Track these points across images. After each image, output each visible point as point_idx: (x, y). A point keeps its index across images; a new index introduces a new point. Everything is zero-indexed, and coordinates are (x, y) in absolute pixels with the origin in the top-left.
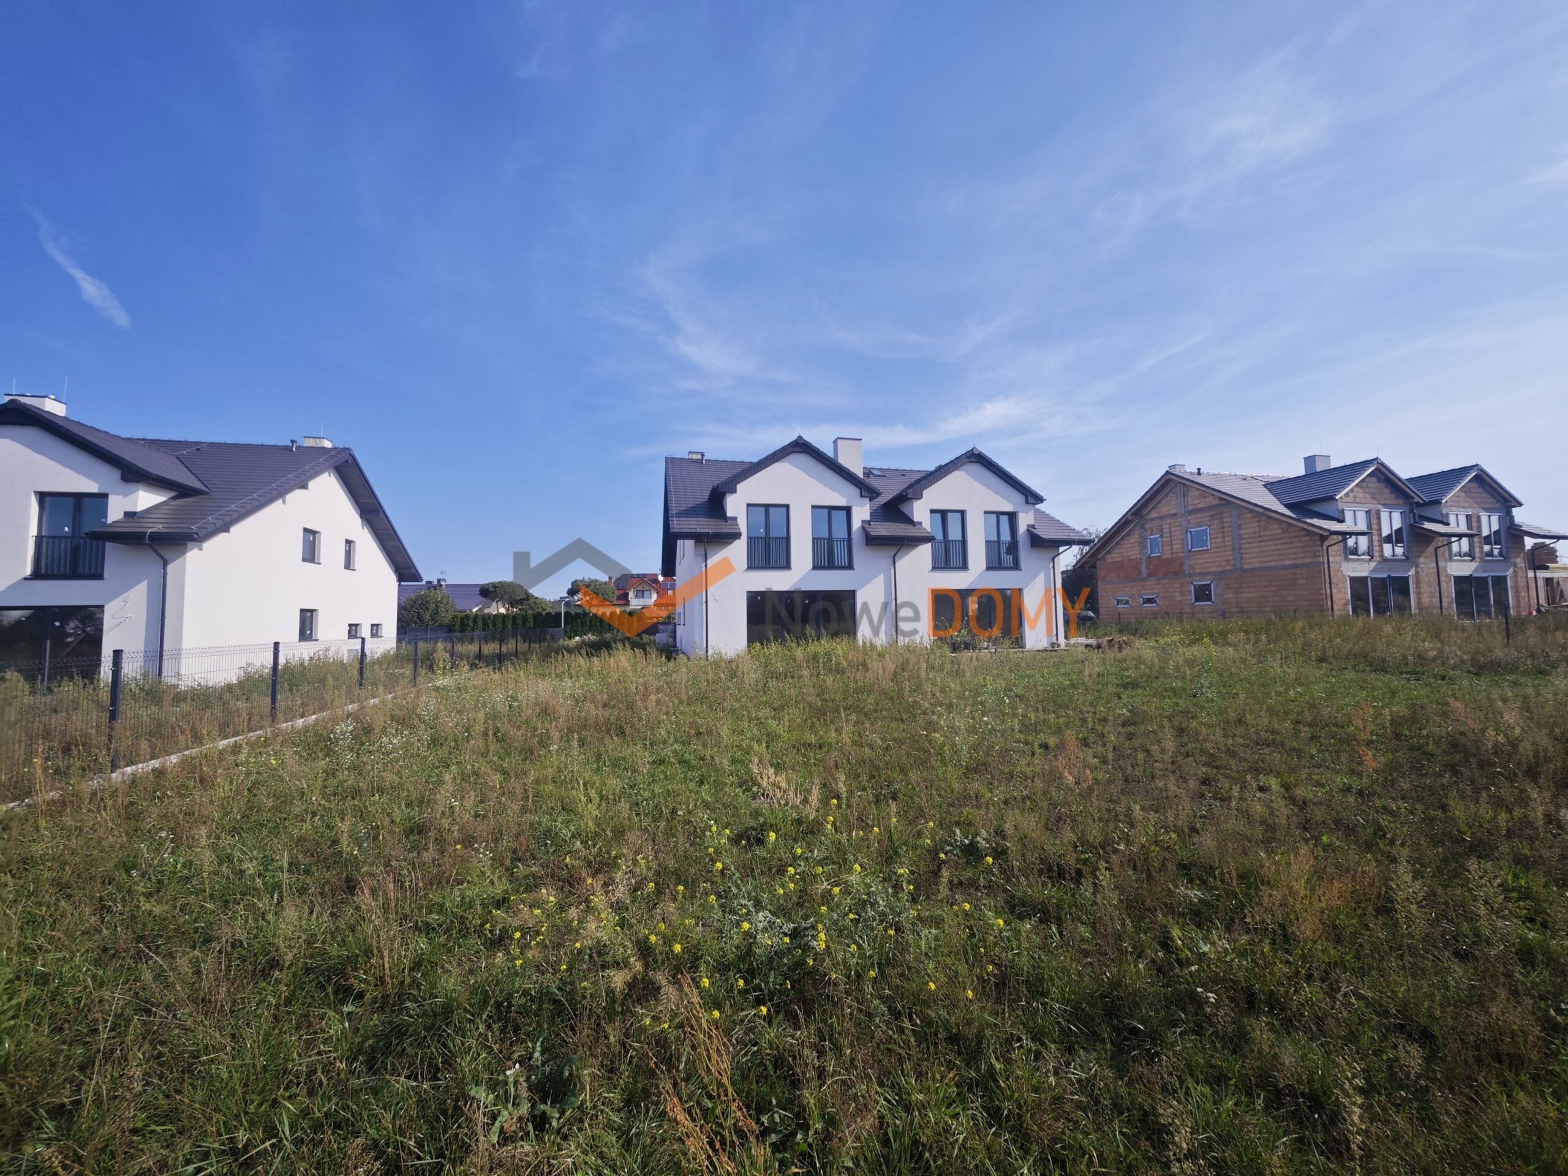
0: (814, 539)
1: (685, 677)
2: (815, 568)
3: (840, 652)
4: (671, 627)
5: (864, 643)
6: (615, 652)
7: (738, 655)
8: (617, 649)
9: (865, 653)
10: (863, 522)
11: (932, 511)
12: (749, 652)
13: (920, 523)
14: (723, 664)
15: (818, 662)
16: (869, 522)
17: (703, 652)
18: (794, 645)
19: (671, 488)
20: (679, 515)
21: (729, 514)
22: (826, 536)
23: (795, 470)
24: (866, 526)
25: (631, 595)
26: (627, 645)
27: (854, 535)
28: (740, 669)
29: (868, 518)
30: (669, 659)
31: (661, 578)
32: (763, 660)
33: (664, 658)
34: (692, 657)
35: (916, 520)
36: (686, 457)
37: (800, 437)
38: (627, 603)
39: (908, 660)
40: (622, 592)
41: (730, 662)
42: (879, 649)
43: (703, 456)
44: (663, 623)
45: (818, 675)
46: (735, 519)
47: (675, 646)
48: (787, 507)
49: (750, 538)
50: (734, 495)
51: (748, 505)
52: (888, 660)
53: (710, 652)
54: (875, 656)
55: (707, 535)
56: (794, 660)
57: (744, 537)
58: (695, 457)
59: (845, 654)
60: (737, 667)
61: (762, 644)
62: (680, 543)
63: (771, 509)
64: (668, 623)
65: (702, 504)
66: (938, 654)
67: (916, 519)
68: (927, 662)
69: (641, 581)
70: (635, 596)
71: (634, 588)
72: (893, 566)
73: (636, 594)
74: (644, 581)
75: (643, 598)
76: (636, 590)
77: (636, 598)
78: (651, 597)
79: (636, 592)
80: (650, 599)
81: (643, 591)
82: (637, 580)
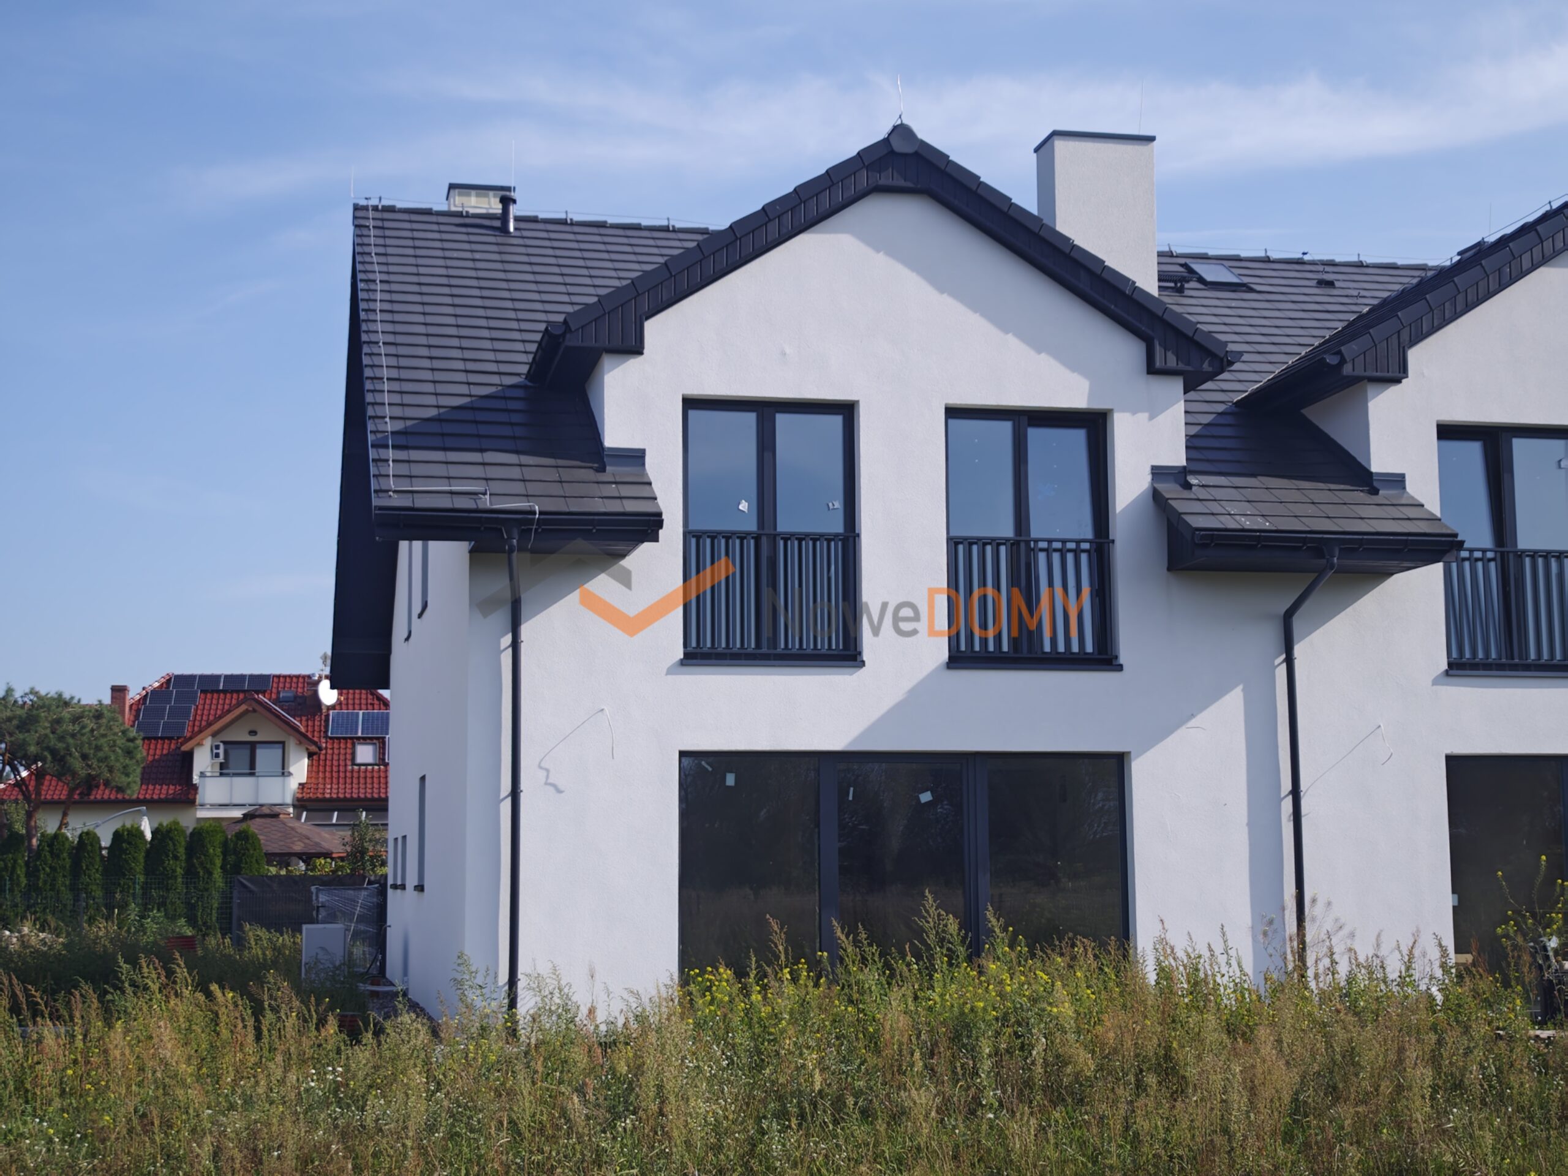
0: (953, 543)
1: (418, 1110)
2: (958, 659)
3: (1066, 1010)
4: (363, 897)
5: (1164, 973)
6: (129, 1001)
7: (641, 1018)
8: (139, 988)
9: (1170, 1020)
10: (1159, 473)
11: (1447, 432)
12: (688, 1004)
13: (1398, 481)
14: (579, 1056)
15: (973, 1051)
16: (1180, 476)
17: (496, 1003)
18: (871, 977)
19: (378, 329)
20: (406, 439)
21: (614, 436)
22: (1007, 531)
23: (881, 264)
24: (1170, 489)
25: (203, 760)
26: (182, 972)
27: (1120, 529)
28: (649, 1080)
29: (1178, 458)
30: (352, 1031)
31: (328, 695)
32: (742, 1039)
33: (332, 1027)
34: (449, 1022)
35: (1378, 465)
36: (441, 206)
37: (901, 131)
38: (188, 796)
39: (1350, 1054)
40: (162, 749)
41: (608, 1045)
42: (1229, 1000)
43: (507, 201)
44: (332, 881)
45: (974, 1107)
46: (637, 457)
47: (380, 974)
48: (847, 411)
49: (692, 536)
50: (633, 364)
51: (690, 403)
52: (1267, 1050)
53: (526, 1004)
54: (1213, 1033)
55: (522, 521)
56: (874, 1043)
57: (672, 531)
58: (476, 205)
59: (1087, 1020)
60: (638, 1069)
61: (741, 974)
62: (409, 552)
63: (782, 420)
64: (355, 880)
65: (503, 395)
66: (1481, 1030)
67: (1379, 463)
68: (1435, 1060)
69: (243, 707)
70: (217, 769)
71: (214, 735)
72: (1284, 656)
73: (221, 759)
74: (258, 708)
75: (252, 774)
76: (225, 743)
77: (222, 775)
78: (284, 773)
79: (221, 751)
80: (280, 779)
81: (253, 746)
82: (227, 701)
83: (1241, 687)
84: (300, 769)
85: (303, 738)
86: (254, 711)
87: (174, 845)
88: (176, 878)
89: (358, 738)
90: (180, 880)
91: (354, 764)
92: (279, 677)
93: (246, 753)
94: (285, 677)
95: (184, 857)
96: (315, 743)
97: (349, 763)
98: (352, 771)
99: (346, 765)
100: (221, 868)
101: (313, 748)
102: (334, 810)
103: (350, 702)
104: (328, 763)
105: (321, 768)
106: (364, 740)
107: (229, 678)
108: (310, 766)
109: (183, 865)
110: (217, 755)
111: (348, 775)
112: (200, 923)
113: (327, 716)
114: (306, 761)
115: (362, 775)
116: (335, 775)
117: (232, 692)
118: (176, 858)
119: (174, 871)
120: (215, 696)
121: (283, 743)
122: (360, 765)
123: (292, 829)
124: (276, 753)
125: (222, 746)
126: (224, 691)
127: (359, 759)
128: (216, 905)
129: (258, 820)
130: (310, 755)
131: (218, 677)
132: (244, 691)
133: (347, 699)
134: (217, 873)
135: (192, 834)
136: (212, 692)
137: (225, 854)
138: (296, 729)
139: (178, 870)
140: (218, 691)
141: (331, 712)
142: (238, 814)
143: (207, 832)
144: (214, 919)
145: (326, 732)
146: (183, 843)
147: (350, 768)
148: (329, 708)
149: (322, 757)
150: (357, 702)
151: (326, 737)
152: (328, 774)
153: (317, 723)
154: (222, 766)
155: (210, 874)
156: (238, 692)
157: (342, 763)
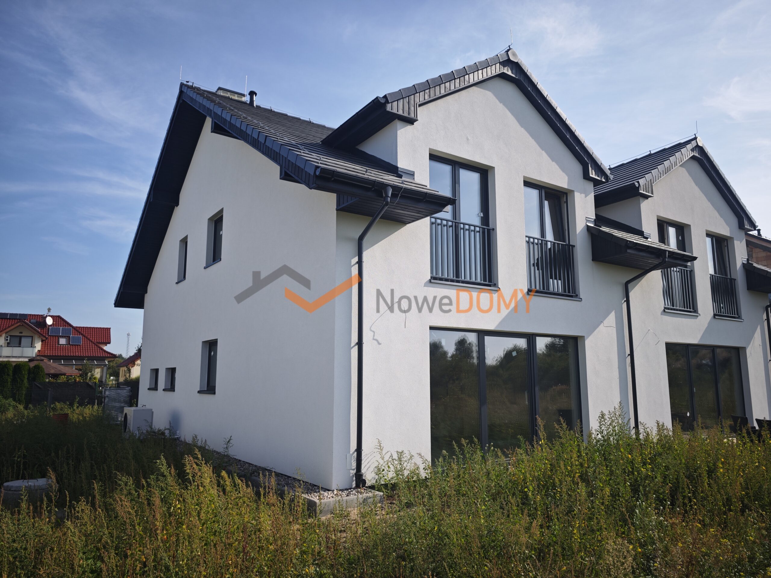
0: (526, 238)
4: (124, 393)
10: (588, 220)
13: (649, 236)
16: (594, 222)
21: (402, 163)
22: (538, 236)
24: (592, 228)
27: (578, 242)
29: (594, 215)
46: (411, 175)
48: (485, 172)
51: (432, 155)
63: (461, 171)
67: (645, 228)
69: (19, 324)
70: (6, 344)
71: (6, 333)
72: (625, 299)
73: (8, 341)
74: (24, 324)
75: (20, 346)
76: (10, 336)
77: (8, 346)
78: (32, 346)
79: (9, 338)
80: (32, 348)
81: (20, 337)
82: (11, 322)
83: (614, 311)
84: (38, 346)
85: (40, 335)
86: (23, 325)
87: (8, 370)
88: (8, 382)
89: (60, 336)
90: (9, 383)
91: (58, 344)
92: (30, 315)
93: (18, 339)
94: (33, 315)
95: (11, 375)
96: (45, 337)
97: (57, 344)
98: (58, 347)
99: (55, 345)
100: (27, 379)
101: (44, 339)
102: (61, 360)
103: (57, 324)
104: (49, 344)
105: (46, 346)
106: (62, 337)
107: (12, 315)
108: (42, 345)
109: (11, 377)
110: (7, 340)
111: (56, 348)
112: (17, 399)
113: (49, 328)
114: (40, 343)
115: (62, 348)
116: (51, 348)
117: (13, 319)
118: (8, 375)
119: (7, 380)
120: (6, 320)
121: (32, 337)
122: (61, 345)
123: (49, 365)
124: (30, 340)
125: (9, 337)
126: (10, 319)
127: (60, 343)
128: (24, 393)
129: (35, 361)
130: (42, 341)
131: (7, 314)
132: (17, 319)
133: (56, 323)
134: (26, 381)
135: (15, 366)
136: (5, 319)
137: (29, 374)
138: (38, 332)
139: (9, 379)
140: (7, 319)
141: (50, 327)
142: (27, 360)
143: (22, 365)
144: (23, 398)
145: (48, 333)
146: (12, 370)
147: (57, 346)
148: (49, 326)
149: (47, 342)
150: (60, 324)
151: (48, 335)
152: (49, 348)
153: (45, 331)
154: (8, 343)
155: (23, 381)
156: (15, 319)
157: (54, 344)
